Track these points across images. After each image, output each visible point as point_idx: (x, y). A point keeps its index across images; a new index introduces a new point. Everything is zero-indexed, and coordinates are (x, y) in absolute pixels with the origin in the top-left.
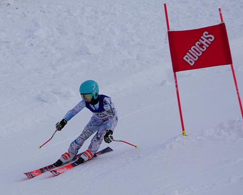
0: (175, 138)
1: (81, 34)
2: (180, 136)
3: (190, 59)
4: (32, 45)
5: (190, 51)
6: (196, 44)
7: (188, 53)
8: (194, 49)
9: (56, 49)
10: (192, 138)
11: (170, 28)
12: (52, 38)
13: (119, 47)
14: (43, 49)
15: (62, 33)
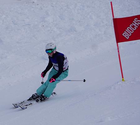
0: (117, 82)
1: (73, 19)
2: (120, 81)
3: (126, 35)
4: (43, 26)
5: (126, 30)
6: (130, 26)
7: (125, 32)
8: (129, 29)
9: (57, 28)
10: (128, 83)
11: (114, 16)
12: (55, 22)
13: (94, 27)
14: (49, 29)
15: (61, 19)
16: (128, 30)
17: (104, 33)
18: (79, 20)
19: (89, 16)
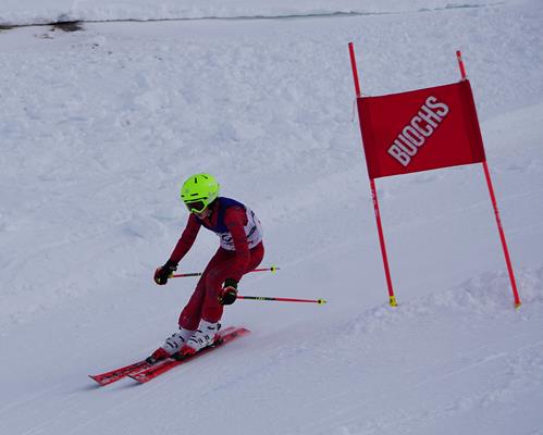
0: (374, 310)
1: (226, 100)
2: (383, 306)
3: (401, 154)
5: (400, 136)
6: (413, 122)
8: (408, 131)
10: (409, 310)
13: (297, 125)
15: (188, 100)
16: (407, 135)
17: (328, 147)
18: (248, 102)
19: (278, 92)
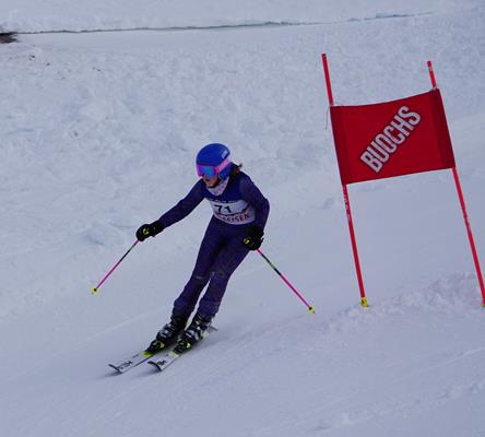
1: (171, 111)
3: (373, 160)
4: (76, 134)
5: (373, 143)
6: (386, 131)
8: (381, 139)
9: (122, 142)
11: (334, 100)
12: (113, 121)
13: (243, 135)
14: (97, 142)
15: (133, 111)
16: (381, 143)
18: (193, 113)
19: (221, 102)
